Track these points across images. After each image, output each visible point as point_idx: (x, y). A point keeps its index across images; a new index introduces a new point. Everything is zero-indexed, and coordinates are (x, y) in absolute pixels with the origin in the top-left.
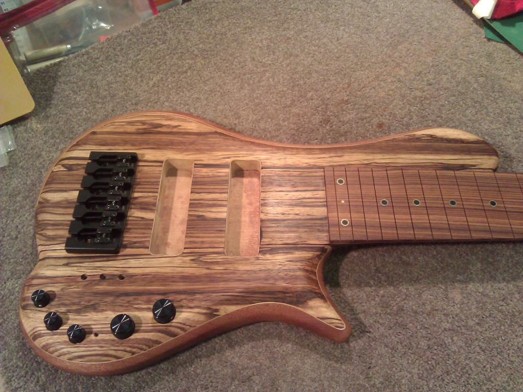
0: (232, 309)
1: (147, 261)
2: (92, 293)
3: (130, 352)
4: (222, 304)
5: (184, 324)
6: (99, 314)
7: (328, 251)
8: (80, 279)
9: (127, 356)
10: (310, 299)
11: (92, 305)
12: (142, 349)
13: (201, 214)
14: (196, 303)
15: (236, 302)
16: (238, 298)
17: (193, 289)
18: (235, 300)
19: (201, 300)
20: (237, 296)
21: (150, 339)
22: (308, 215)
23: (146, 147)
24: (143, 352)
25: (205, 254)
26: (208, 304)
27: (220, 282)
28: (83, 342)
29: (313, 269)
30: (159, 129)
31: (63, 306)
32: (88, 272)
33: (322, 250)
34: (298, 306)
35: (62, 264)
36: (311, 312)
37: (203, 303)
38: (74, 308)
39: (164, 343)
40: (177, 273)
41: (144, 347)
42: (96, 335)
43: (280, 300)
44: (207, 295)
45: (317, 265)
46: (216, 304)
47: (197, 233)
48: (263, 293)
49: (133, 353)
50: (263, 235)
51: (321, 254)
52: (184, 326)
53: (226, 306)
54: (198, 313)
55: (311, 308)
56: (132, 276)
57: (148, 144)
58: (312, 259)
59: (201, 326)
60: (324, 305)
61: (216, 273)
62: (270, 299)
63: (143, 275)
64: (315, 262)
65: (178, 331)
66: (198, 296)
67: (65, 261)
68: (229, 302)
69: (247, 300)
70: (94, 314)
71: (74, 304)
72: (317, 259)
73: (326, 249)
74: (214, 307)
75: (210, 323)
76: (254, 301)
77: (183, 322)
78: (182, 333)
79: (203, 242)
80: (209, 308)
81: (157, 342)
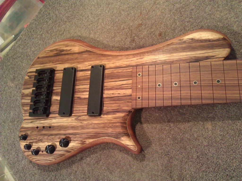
0: (91, 140)
1: (59, 120)
3: (54, 159)
4: (87, 139)
5: (73, 148)
6: (43, 143)
7: (133, 111)
10: (123, 136)
11: (40, 140)
13: (79, 96)
16: (93, 136)
21: (61, 154)
22: (124, 94)
24: (59, 158)
25: (80, 116)
28: (38, 155)
29: (125, 121)
32: (39, 125)
33: (130, 112)
34: (118, 139)
35: (30, 122)
37: (79, 139)
38: (35, 141)
44: (80, 135)
45: (127, 119)
48: (103, 134)
54: (77, 143)
55: (123, 140)
56: (54, 127)
58: (124, 116)
60: (128, 139)
61: (84, 125)
63: (58, 126)
66: (77, 136)
71: (34, 139)
72: (127, 116)
74: (84, 140)
75: (83, 147)
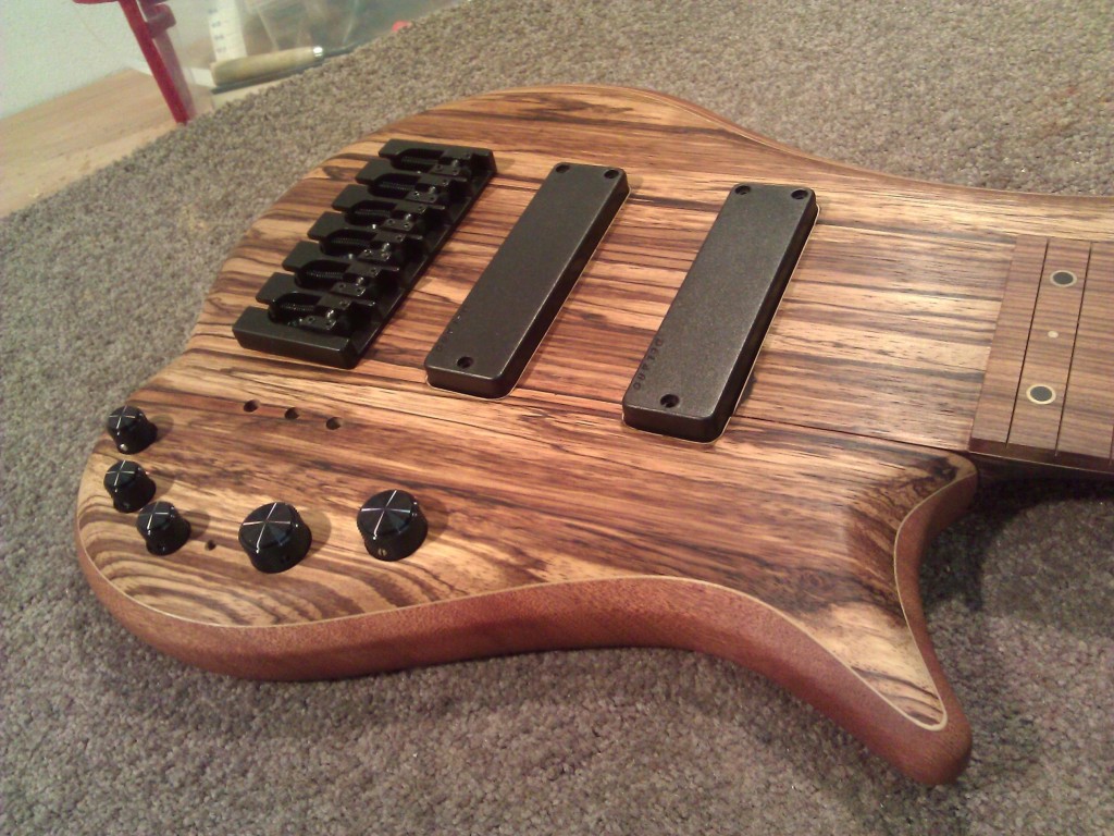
0: (586, 572)
1: (410, 398)
2: (253, 445)
3: (272, 612)
4: (559, 550)
5: (436, 577)
6: (242, 496)
7: (959, 477)
8: (241, 410)
9: (263, 622)
10: (843, 602)
11: (236, 473)
12: (303, 613)
13: (596, 311)
14: (487, 529)
15: (602, 554)
16: (613, 544)
17: (494, 489)
18: (602, 548)
19: (502, 525)
20: (613, 538)
21: (332, 592)
22: (920, 359)
23: (525, 147)
24: (304, 622)
25: (564, 410)
26: (521, 539)
27: (577, 488)
28: (174, 556)
29: (886, 518)
30: (576, 114)
31: (172, 460)
32: (264, 397)
33: (939, 467)
34: (798, 617)
35: (219, 368)
36: (834, 646)
37: (507, 533)
38: (195, 470)
39: (368, 614)
40: (473, 441)
41: (311, 608)
42: (211, 546)
43: (743, 584)
44: (527, 514)
45: (906, 509)
46: (544, 547)
47: (568, 356)
48: (695, 549)
49: (279, 619)
50: (755, 390)
51: (927, 479)
52: (434, 584)
53: (568, 559)
54: (483, 556)
55: (840, 631)
56: (359, 426)
57: (533, 142)
58: (888, 484)
59: (482, 599)
60: (889, 632)
61: (575, 463)
62: (710, 573)
63: (386, 429)
64: (901, 499)
65: (416, 589)
66: (500, 511)
67: (228, 364)
68: (584, 550)
69: (639, 558)
70: (230, 493)
71: (198, 461)
72: (910, 488)
73: (953, 471)
74: (534, 553)
75: (510, 597)
76: (661, 569)
77: (436, 570)
78: (425, 602)
79: (571, 380)
80: (518, 552)
81: (348, 606)
